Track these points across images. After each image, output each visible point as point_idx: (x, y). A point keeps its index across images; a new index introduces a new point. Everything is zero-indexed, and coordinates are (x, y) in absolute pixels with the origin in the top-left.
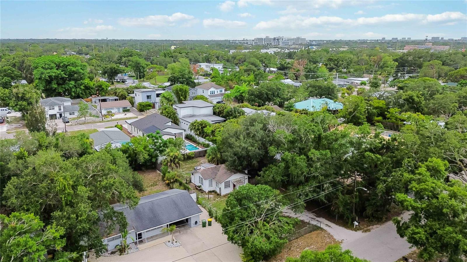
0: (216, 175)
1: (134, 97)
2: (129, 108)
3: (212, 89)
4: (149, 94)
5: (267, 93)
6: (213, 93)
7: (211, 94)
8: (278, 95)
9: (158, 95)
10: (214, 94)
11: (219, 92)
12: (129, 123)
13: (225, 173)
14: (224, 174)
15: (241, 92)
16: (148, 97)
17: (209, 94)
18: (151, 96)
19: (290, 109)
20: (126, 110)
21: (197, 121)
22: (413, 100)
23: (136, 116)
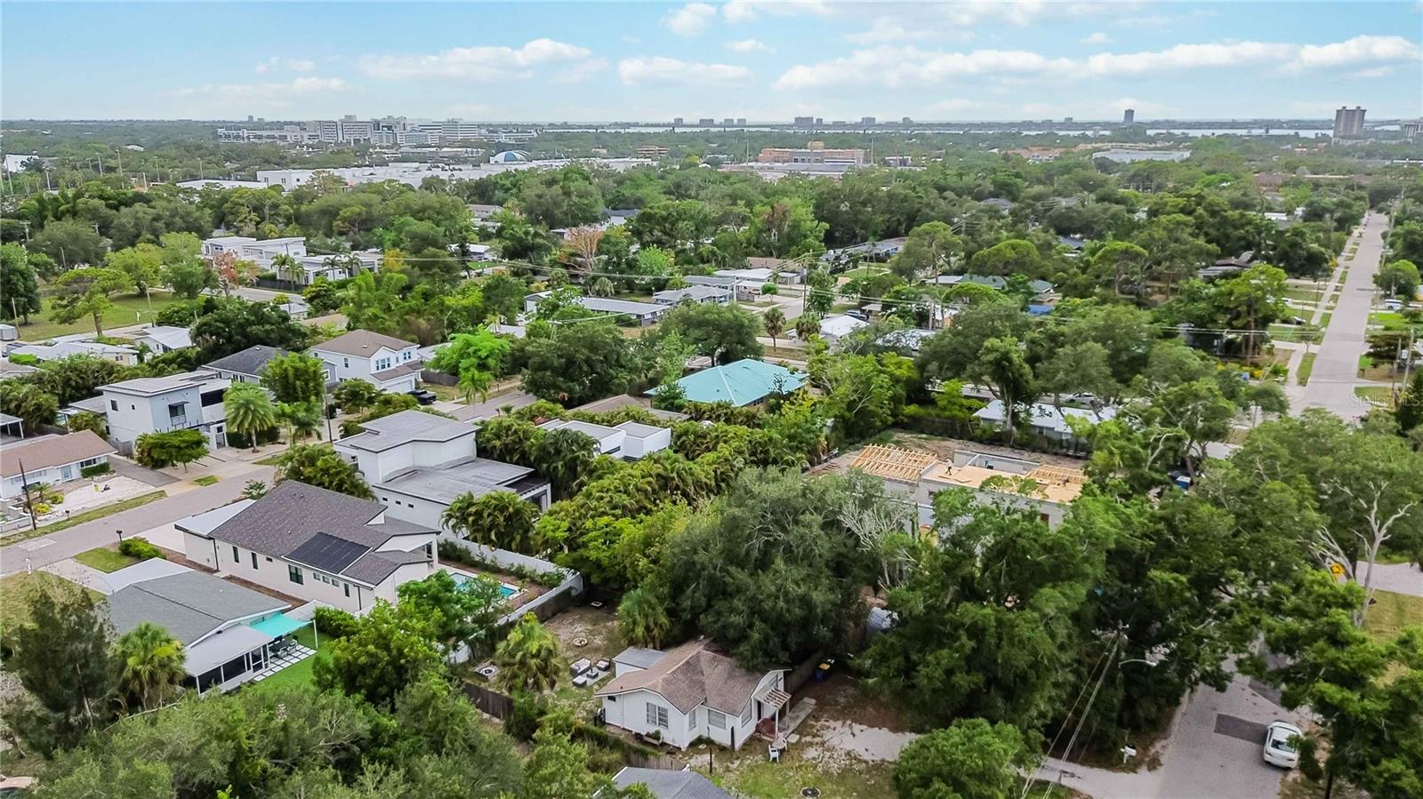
0: (703, 690)
1: (105, 414)
2: (103, 461)
3: (382, 354)
4: (175, 400)
5: (588, 358)
6: (383, 367)
7: (381, 370)
8: (617, 360)
9: (211, 398)
10: (387, 369)
11: (402, 362)
12: (205, 534)
13: (731, 676)
14: (731, 683)
15: (483, 354)
16: (175, 410)
17: (374, 371)
18: (182, 405)
19: (672, 404)
20: (93, 470)
21: (471, 496)
22: (1010, 361)
23: (152, 489)
